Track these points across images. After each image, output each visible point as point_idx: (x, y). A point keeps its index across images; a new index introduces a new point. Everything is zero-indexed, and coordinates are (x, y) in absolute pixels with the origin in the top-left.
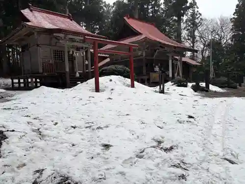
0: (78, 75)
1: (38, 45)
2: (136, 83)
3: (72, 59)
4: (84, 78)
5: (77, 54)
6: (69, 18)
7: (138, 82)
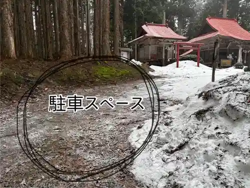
0: (169, 60)
1: (149, 45)
2: (200, 64)
3: (166, 51)
4: (171, 62)
5: (169, 49)
6: (166, 26)
7: (202, 63)
